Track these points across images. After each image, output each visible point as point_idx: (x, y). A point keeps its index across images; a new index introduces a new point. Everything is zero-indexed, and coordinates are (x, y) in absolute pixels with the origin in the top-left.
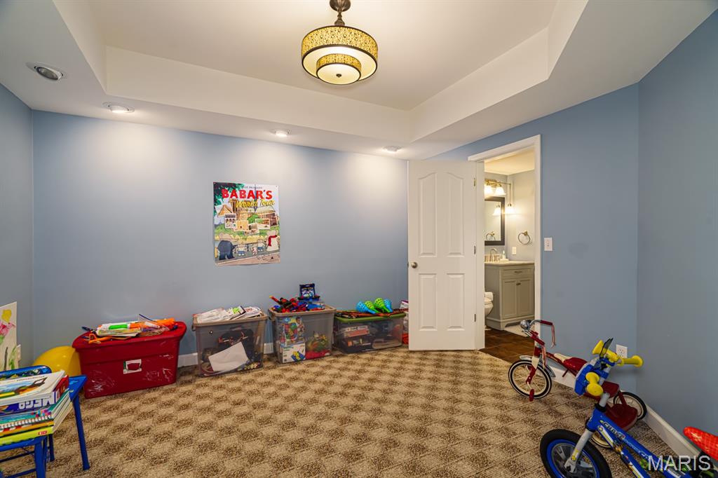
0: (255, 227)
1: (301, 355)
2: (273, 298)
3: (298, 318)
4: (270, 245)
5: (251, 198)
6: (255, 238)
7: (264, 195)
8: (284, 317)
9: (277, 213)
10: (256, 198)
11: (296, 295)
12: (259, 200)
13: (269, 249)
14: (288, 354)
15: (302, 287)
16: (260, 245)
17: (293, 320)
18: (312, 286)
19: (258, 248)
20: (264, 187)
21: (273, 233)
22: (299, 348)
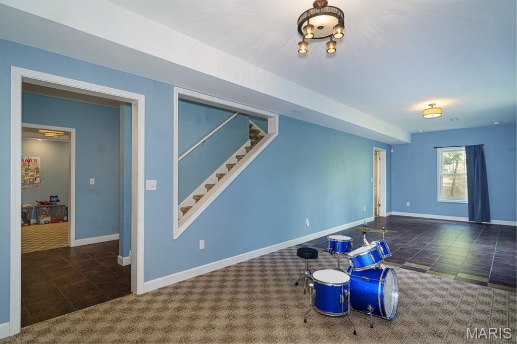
0: (28, 173)
1: (48, 222)
2: (37, 201)
3: (47, 207)
4: (36, 180)
5: (27, 162)
6: (29, 178)
7: (33, 161)
8: (41, 207)
9: (40, 168)
10: (29, 162)
11: (48, 200)
12: (30, 163)
13: (35, 182)
14: (42, 221)
15: (51, 197)
16: (31, 180)
17: (45, 208)
18: (57, 196)
19: (30, 182)
20: (33, 158)
21: (37, 176)
22: (48, 219)
